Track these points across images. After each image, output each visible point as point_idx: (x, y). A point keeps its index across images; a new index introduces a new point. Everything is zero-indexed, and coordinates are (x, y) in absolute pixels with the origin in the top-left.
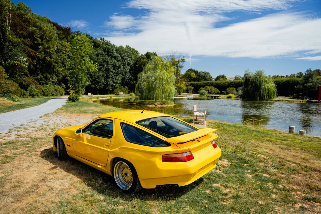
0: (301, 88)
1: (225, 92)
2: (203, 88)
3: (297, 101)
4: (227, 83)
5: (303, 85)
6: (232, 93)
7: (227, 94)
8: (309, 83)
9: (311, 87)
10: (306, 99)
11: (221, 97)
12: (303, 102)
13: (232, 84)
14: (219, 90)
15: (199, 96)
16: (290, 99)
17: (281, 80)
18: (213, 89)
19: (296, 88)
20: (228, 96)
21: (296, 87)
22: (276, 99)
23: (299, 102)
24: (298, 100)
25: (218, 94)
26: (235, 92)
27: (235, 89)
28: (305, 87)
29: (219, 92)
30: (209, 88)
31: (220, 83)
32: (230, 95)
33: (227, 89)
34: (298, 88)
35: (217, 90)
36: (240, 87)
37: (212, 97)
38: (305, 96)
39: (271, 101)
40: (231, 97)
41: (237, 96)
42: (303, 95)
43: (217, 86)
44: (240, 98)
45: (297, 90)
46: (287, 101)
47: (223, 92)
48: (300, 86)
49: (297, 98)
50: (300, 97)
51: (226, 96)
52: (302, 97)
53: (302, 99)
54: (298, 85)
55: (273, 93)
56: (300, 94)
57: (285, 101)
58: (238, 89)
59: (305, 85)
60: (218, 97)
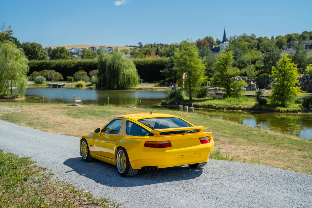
0: (167, 72)
1: (72, 78)
2: (37, 73)
3: (161, 89)
4: (73, 63)
5: (169, 68)
6: (83, 80)
7: (76, 80)
9: (175, 72)
11: (66, 86)
13: (81, 66)
14: (61, 75)
15: (33, 85)
16: (155, 86)
17: (147, 61)
18: (54, 73)
19: (161, 73)
20: (77, 83)
21: (161, 71)
22: (139, 86)
23: (163, 90)
25: (60, 80)
26: (86, 77)
27: (85, 73)
28: (171, 71)
29: (62, 77)
30: (48, 72)
31: (62, 64)
32: (79, 82)
33: (74, 73)
34: (164, 73)
35: (59, 75)
36: (93, 71)
37: (55, 86)
38: (171, 82)
39: (132, 89)
40: (81, 86)
41: (89, 83)
42: (169, 82)
43: (58, 68)
44: (94, 87)
45: (162, 75)
46: (151, 89)
47: (68, 77)
48: (167, 70)
49: (163, 85)
50: (166, 83)
51: (73, 84)
52: (168, 83)
53: (168, 86)
54: (164, 69)
55: (134, 79)
56: (166, 80)
57: (148, 89)
58: (91, 73)
59: (171, 68)
60: (63, 85)
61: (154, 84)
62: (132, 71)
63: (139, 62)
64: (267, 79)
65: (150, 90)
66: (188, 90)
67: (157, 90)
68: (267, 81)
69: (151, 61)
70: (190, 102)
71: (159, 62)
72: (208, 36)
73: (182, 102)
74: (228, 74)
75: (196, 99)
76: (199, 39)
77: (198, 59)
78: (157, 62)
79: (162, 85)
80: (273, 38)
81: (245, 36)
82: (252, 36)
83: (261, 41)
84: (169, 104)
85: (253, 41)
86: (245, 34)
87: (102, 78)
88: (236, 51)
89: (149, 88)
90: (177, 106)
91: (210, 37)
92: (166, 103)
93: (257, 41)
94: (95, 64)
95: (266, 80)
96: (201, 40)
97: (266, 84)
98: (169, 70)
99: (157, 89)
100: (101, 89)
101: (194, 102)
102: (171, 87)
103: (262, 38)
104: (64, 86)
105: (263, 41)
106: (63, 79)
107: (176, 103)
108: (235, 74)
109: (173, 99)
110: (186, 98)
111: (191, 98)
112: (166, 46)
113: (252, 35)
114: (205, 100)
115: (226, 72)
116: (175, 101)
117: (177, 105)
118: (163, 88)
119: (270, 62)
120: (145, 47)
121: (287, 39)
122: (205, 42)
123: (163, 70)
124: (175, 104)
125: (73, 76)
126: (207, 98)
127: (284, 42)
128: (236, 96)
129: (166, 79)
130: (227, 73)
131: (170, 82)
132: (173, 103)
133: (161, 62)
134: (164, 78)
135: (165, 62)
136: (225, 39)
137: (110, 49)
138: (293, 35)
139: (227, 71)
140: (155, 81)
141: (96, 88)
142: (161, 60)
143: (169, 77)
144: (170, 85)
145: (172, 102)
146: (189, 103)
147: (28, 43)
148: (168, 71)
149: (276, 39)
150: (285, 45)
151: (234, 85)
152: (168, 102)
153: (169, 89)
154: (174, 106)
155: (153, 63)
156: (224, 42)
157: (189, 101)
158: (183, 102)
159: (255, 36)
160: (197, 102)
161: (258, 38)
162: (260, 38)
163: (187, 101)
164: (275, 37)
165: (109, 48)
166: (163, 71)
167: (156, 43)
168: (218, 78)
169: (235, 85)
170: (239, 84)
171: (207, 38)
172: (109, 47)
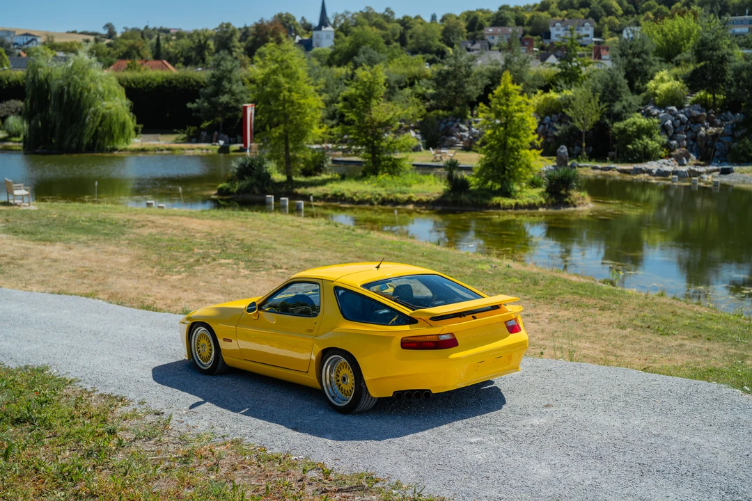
0: (204, 108)
3: (193, 149)
5: (208, 98)
8: (224, 93)
9: (227, 107)
10: (217, 141)
12: (210, 152)
16: (176, 142)
17: (150, 78)
19: (191, 108)
21: (189, 105)
22: (137, 142)
23: (198, 152)
24: (195, 146)
28: (214, 105)
34: (198, 110)
36: (8, 102)
38: (216, 133)
39: (120, 150)
44: (16, 144)
45: (193, 114)
46: (168, 149)
48: (203, 102)
49: (194, 138)
50: (204, 134)
52: (208, 134)
53: (210, 141)
54: (197, 100)
55: (123, 126)
56: (202, 126)
57: (162, 150)
59: (213, 99)
61: (173, 137)
62: (118, 105)
63: (129, 80)
64: (445, 124)
65: (166, 152)
66: (282, 159)
67: (183, 152)
68: (444, 129)
69: (159, 79)
70: (290, 187)
71: (180, 80)
72: (284, 12)
73: (270, 187)
74: (374, 121)
75: (302, 179)
76: (261, 20)
77: (306, 86)
78: (174, 82)
79: (194, 140)
80: (434, 17)
81: (371, 12)
82: (387, 13)
83: (407, 25)
84: (239, 192)
85: (390, 26)
86: (371, 9)
87: (40, 123)
88: (370, 57)
89: (163, 148)
90: (258, 198)
91: (287, 13)
92: (231, 190)
93: (399, 28)
94: (9, 83)
95: (443, 126)
96: (267, 21)
97: (443, 137)
98: (209, 103)
99: (183, 149)
100: (38, 151)
101: (300, 187)
102: (217, 144)
103: (410, 19)
105: (412, 26)
107: (256, 190)
108: (391, 119)
109: (247, 181)
110: (278, 177)
111: (289, 178)
112: (180, 35)
113: (387, 10)
114: (324, 183)
115: (371, 114)
116: (252, 185)
117: (258, 195)
118: (198, 148)
119: (449, 84)
120: (124, 36)
121: (468, 23)
122: (276, 28)
123: (193, 102)
124: (254, 193)
126: (324, 176)
127: (460, 29)
128: (394, 168)
129: (201, 124)
130: (372, 116)
131: (213, 132)
132: (248, 190)
133: (185, 82)
134: (197, 122)
135: (195, 81)
136: (324, 21)
137: (30, 38)
138: (480, 14)
139: (372, 112)
140: (175, 130)
141: (24, 147)
142: (186, 77)
143: (208, 120)
144: (214, 139)
145: (246, 188)
146: (287, 190)
148: (206, 104)
149: (442, 21)
150: (462, 37)
151: (388, 145)
152: (235, 187)
153: (212, 150)
154: (249, 197)
155: (166, 84)
156: (323, 29)
157: (285, 185)
158: (272, 187)
159: (392, 13)
160: (306, 187)
161: (401, 18)
162: (406, 20)
163: (281, 184)
164: (439, 18)
165: (25, 37)
166: (195, 105)
167: (151, 26)
168: (351, 129)
169: (392, 145)
170: (401, 143)
171: (280, 16)
172: (27, 35)
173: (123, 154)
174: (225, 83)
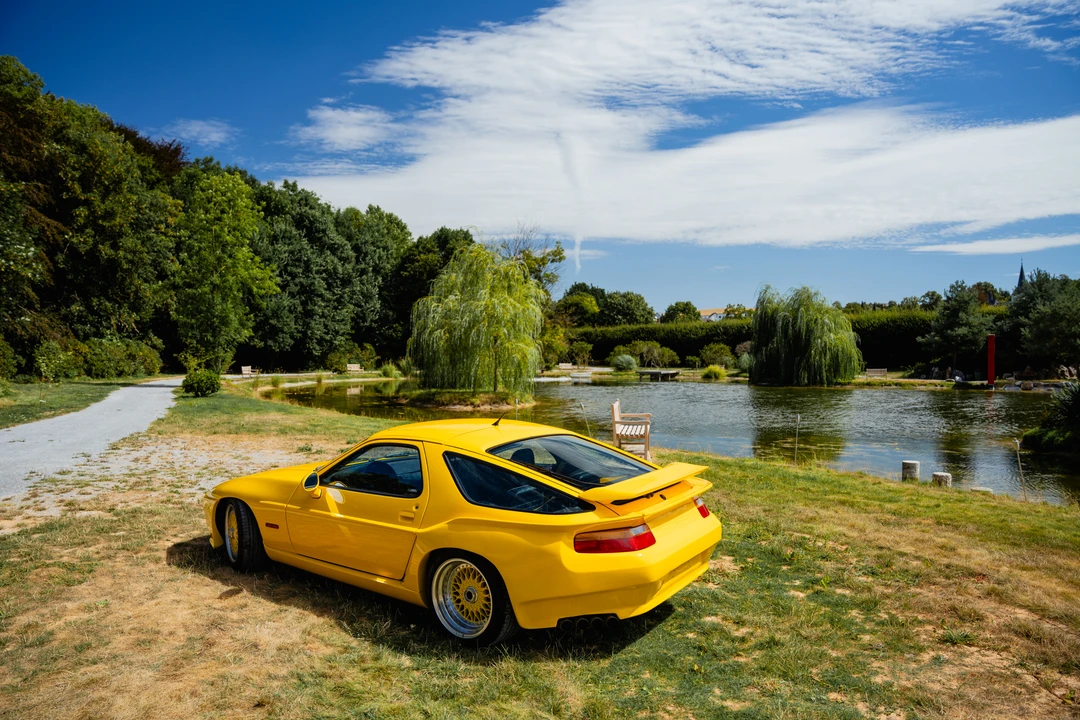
0: (936, 342)
1: (697, 359)
2: (622, 348)
3: (925, 385)
4: (702, 329)
5: (940, 332)
6: (720, 363)
7: (704, 364)
8: (960, 326)
9: (965, 341)
10: (952, 376)
11: (682, 377)
12: (945, 388)
13: (718, 335)
14: (675, 354)
15: (611, 374)
16: (903, 377)
17: (875, 319)
18: (657, 350)
19: (920, 343)
20: (705, 371)
21: (919, 339)
22: (861, 378)
23: (932, 388)
24: (928, 381)
25: (672, 365)
26: (729, 359)
27: (727, 348)
28: (947, 338)
29: (677, 358)
30: (643, 346)
31: (678, 329)
32: (712, 368)
33: (702, 349)
34: (928, 344)
35: (669, 353)
36: (744, 343)
37: (655, 377)
39: (845, 384)
40: (717, 376)
41: (735, 372)
42: (943, 366)
43: (668, 340)
44: (744, 378)
45: (923, 349)
46: (896, 385)
47: (689, 358)
48: (934, 336)
51: (700, 373)
53: (943, 378)
54: (927, 334)
55: (850, 359)
57: (890, 385)
58: (739, 347)
59: (947, 332)
60: (673, 375)
61: (900, 374)
62: (844, 338)
65: (894, 387)
67: (914, 387)
72: (982, 282)
87: (764, 357)
91: (986, 282)
94: (748, 328)
98: (941, 337)
99: (913, 385)
104: (676, 377)
106: (679, 362)
123: (923, 336)
125: (698, 355)
129: (932, 359)
134: (927, 358)
140: (902, 366)
141: (750, 381)
142: (912, 316)
143: (939, 356)
147: (616, 293)
148: (937, 338)
153: (948, 386)
155: (891, 322)
166: (925, 339)
171: (979, 285)
173: (848, 387)
174: (962, 315)
